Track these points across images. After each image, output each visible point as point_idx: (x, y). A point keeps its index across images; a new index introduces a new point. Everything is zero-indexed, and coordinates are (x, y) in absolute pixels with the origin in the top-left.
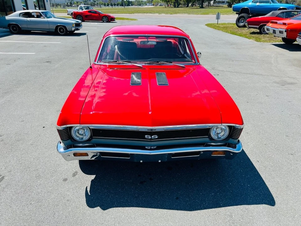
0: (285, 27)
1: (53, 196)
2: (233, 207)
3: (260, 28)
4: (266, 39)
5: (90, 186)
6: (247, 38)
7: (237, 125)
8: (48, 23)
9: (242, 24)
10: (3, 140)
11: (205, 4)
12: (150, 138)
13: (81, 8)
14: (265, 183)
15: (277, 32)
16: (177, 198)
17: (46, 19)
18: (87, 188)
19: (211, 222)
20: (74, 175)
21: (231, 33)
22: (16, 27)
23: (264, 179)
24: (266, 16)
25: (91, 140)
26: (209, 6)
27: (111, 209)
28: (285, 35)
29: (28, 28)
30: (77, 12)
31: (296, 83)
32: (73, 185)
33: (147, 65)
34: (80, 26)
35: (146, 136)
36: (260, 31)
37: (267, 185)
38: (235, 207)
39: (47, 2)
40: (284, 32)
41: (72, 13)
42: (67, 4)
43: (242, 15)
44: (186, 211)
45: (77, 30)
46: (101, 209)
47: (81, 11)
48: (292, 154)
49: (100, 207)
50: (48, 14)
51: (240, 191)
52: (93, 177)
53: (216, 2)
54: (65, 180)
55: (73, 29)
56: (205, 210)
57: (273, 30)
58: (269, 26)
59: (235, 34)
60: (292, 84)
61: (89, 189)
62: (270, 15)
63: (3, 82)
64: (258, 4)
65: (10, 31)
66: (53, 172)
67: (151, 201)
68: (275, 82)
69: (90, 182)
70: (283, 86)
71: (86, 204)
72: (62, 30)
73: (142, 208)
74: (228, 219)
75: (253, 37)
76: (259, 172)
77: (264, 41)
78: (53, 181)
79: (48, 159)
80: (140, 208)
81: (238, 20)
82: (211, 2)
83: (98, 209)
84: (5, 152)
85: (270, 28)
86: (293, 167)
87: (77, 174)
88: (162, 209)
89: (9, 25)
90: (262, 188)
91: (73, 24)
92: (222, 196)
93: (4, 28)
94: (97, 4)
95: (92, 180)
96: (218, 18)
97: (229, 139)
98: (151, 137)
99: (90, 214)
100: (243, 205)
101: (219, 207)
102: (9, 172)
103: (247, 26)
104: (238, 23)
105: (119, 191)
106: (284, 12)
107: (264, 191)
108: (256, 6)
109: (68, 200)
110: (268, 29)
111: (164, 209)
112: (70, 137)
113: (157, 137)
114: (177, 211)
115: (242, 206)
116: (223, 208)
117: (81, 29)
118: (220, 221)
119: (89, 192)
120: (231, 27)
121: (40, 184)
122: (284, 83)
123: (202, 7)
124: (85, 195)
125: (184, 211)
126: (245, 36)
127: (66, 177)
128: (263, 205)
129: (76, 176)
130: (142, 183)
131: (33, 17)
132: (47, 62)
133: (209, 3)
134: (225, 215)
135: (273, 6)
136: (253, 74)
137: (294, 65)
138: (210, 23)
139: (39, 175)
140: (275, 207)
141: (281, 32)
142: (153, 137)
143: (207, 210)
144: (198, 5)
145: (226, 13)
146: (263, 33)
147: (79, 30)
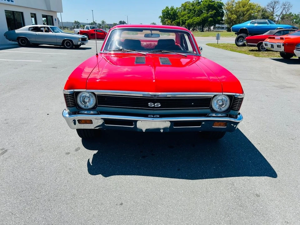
0: (282, 41)
1: (55, 165)
2: (235, 177)
3: (258, 46)
4: (265, 55)
5: (92, 158)
6: (246, 54)
7: (237, 94)
8: (56, 37)
9: (241, 43)
10: (8, 123)
11: (206, 29)
12: (153, 106)
13: (87, 28)
14: (266, 160)
15: (275, 47)
16: (179, 170)
17: (54, 34)
18: (89, 160)
19: (213, 189)
20: (77, 150)
21: (230, 51)
22: (24, 40)
23: (265, 158)
24: (263, 35)
25: (96, 108)
26: (209, 31)
27: (113, 176)
28: (282, 49)
29: (36, 41)
30: (84, 31)
31: (295, 87)
32: (75, 157)
33: (150, 53)
34: (86, 41)
35: (149, 104)
36: (259, 48)
37: (268, 162)
38: (237, 177)
39: (56, 20)
40: (282, 46)
41: (79, 32)
42: (74, 26)
43: (241, 35)
44: (188, 180)
45: (83, 44)
46: (103, 176)
47: (87, 30)
48: (293, 139)
49: (101, 174)
50: (56, 29)
51: (242, 166)
52: (95, 152)
53: (216, 27)
54: (68, 153)
55: (79, 43)
56: (207, 179)
57: (271, 45)
58: (267, 41)
59: (235, 51)
60: (291, 87)
61: (91, 161)
62: (268, 34)
63: (10, 81)
64: (256, 25)
65: (19, 43)
66: (56, 147)
67: (153, 171)
68: (274, 86)
69: (93, 156)
70: (283, 89)
71: (88, 172)
72: (68, 44)
73: (143, 176)
74: (230, 186)
75: (252, 53)
76: (260, 152)
77: (262, 57)
78: (55, 154)
79: (51, 138)
80: (142, 176)
81: (237, 40)
82: (211, 27)
83: (100, 176)
84: (9, 132)
85: (268, 43)
86: (294, 149)
87: (79, 149)
88: (163, 177)
89: (19, 38)
90: (264, 164)
91: (79, 38)
92: (223, 169)
93: (13, 41)
94: (103, 27)
95: (94, 154)
96: (218, 38)
97: (230, 111)
98: (155, 105)
99: (92, 180)
100: (245, 177)
101: (220, 178)
102: (13, 146)
103: (246, 44)
104: (237, 42)
105: (121, 163)
106: (281, 31)
107: (265, 166)
108: (254, 27)
109: (70, 169)
110: (266, 45)
111: (165, 177)
112: (76, 105)
113: (160, 105)
114: (178, 179)
115: (243, 177)
116: (225, 178)
117: (86, 44)
118: (221, 188)
119: (91, 163)
120: (231, 46)
121: (43, 156)
122: (283, 87)
123: (203, 31)
124: (87, 165)
125: (185, 180)
126: (245, 52)
127: (68, 151)
128: (265, 177)
129: (79, 151)
130: (144, 157)
131: (42, 31)
132: (53, 67)
133: (209, 28)
134: (227, 183)
135: (271, 26)
136: (252, 80)
137: (292, 74)
138: (210, 43)
139: (42, 149)
140: (277, 178)
141: (278, 46)
142: (156, 104)
143: (209, 179)
144: (199, 30)
145: (226, 36)
146: (262, 51)
147: (85, 44)
